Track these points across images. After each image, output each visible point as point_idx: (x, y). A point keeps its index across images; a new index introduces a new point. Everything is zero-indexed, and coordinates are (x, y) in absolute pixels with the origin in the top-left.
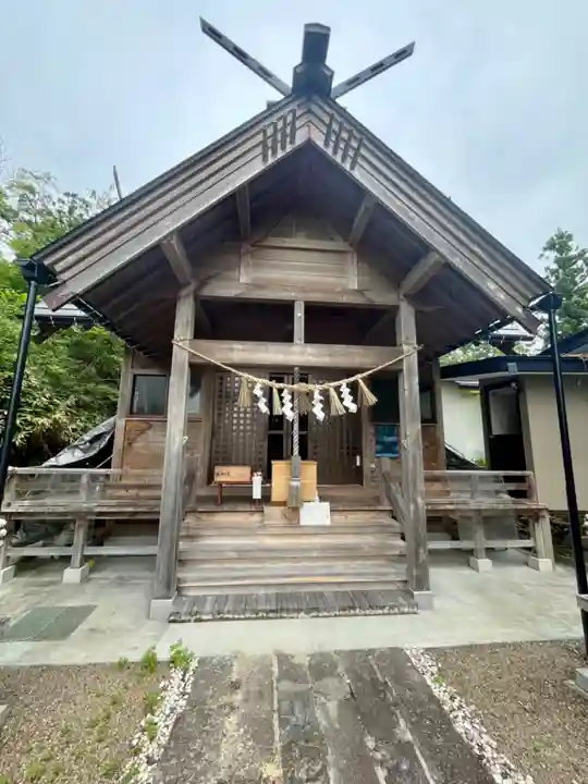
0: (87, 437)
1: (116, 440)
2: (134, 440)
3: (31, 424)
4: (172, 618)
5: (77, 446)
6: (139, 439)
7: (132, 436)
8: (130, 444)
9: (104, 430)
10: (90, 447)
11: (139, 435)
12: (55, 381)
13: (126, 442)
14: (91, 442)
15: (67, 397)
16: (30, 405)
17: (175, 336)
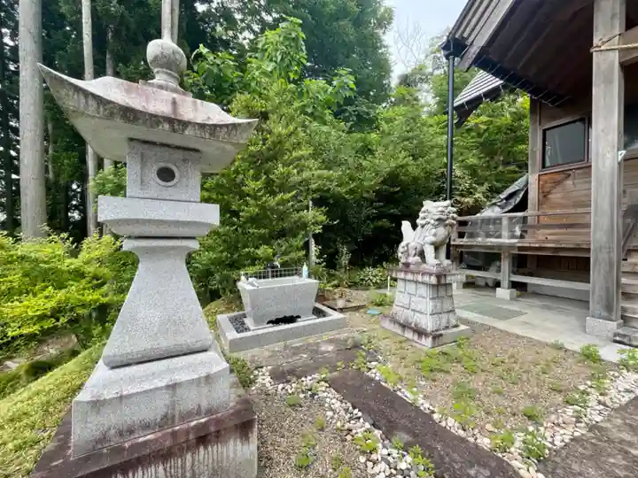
0: (503, 196)
1: (530, 196)
2: (549, 193)
3: (459, 202)
4: (618, 338)
5: (495, 204)
6: (554, 191)
7: (546, 190)
8: (545, 196)
9: (517, 188)
10: (506, 203)
11: (554, 187)
12: (473, 171)
13: (541, 196)
14: (507, 199)
15: (482, 184)
16: (458, 190)
17: (596, 41)
